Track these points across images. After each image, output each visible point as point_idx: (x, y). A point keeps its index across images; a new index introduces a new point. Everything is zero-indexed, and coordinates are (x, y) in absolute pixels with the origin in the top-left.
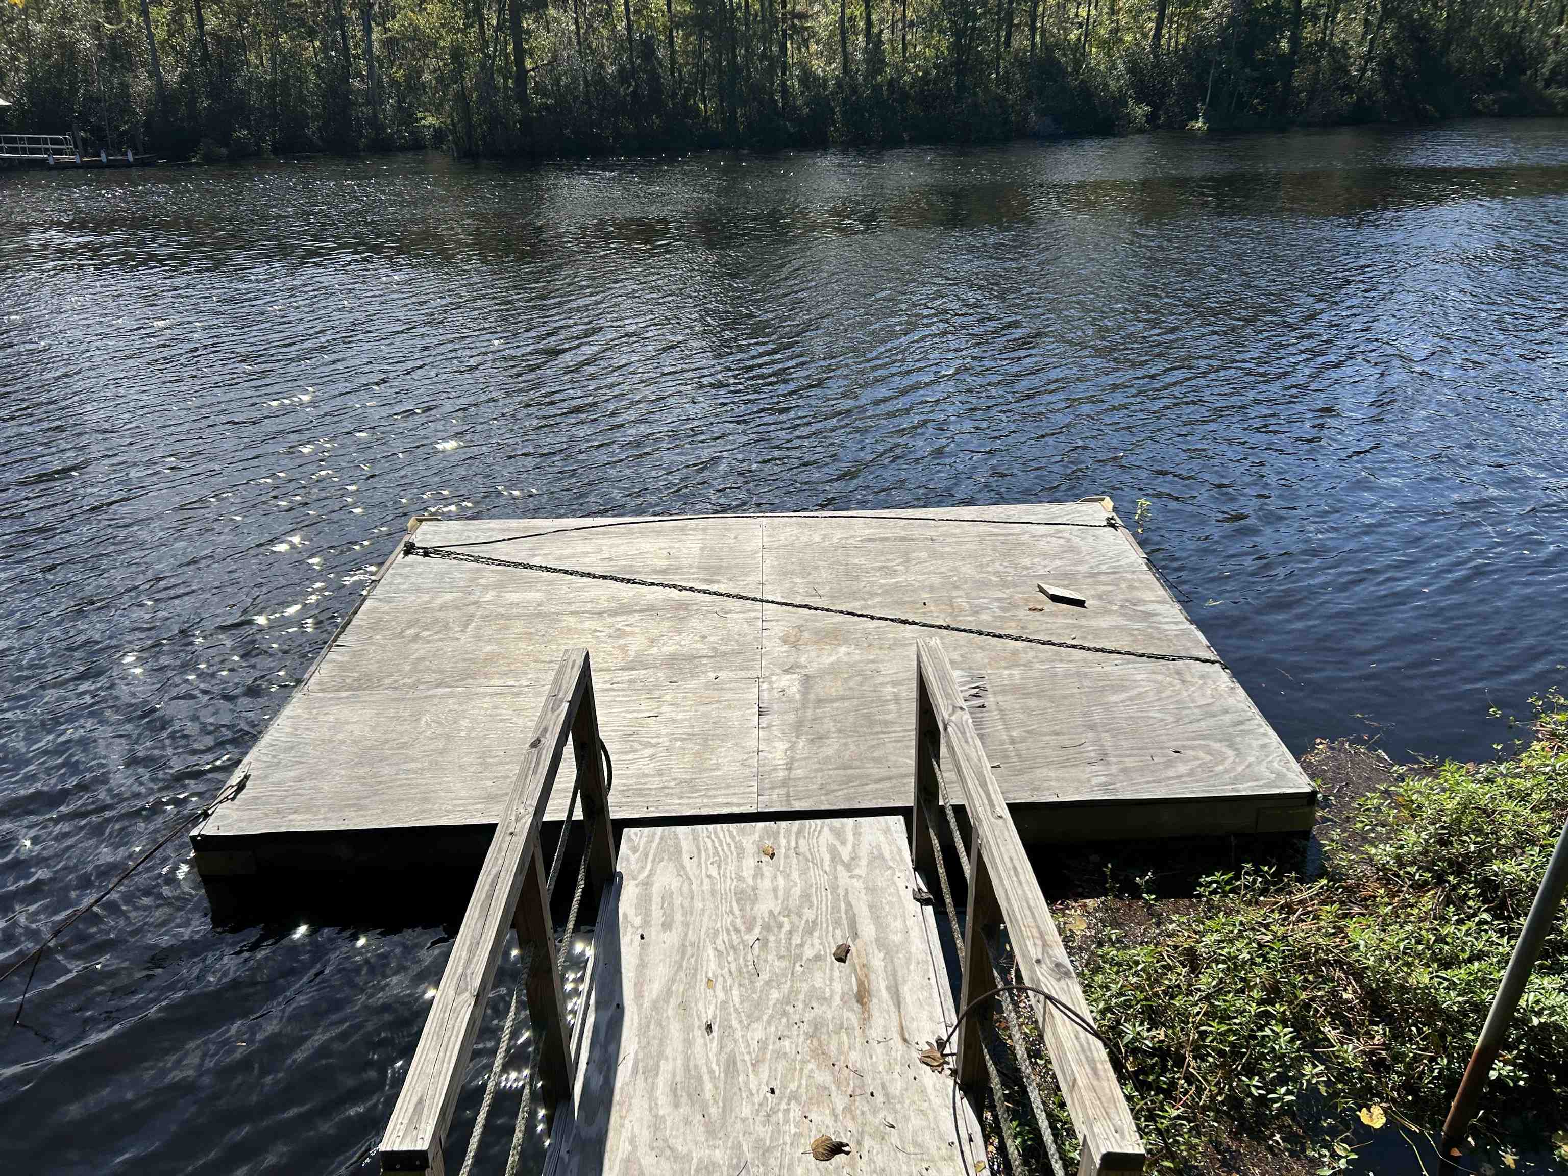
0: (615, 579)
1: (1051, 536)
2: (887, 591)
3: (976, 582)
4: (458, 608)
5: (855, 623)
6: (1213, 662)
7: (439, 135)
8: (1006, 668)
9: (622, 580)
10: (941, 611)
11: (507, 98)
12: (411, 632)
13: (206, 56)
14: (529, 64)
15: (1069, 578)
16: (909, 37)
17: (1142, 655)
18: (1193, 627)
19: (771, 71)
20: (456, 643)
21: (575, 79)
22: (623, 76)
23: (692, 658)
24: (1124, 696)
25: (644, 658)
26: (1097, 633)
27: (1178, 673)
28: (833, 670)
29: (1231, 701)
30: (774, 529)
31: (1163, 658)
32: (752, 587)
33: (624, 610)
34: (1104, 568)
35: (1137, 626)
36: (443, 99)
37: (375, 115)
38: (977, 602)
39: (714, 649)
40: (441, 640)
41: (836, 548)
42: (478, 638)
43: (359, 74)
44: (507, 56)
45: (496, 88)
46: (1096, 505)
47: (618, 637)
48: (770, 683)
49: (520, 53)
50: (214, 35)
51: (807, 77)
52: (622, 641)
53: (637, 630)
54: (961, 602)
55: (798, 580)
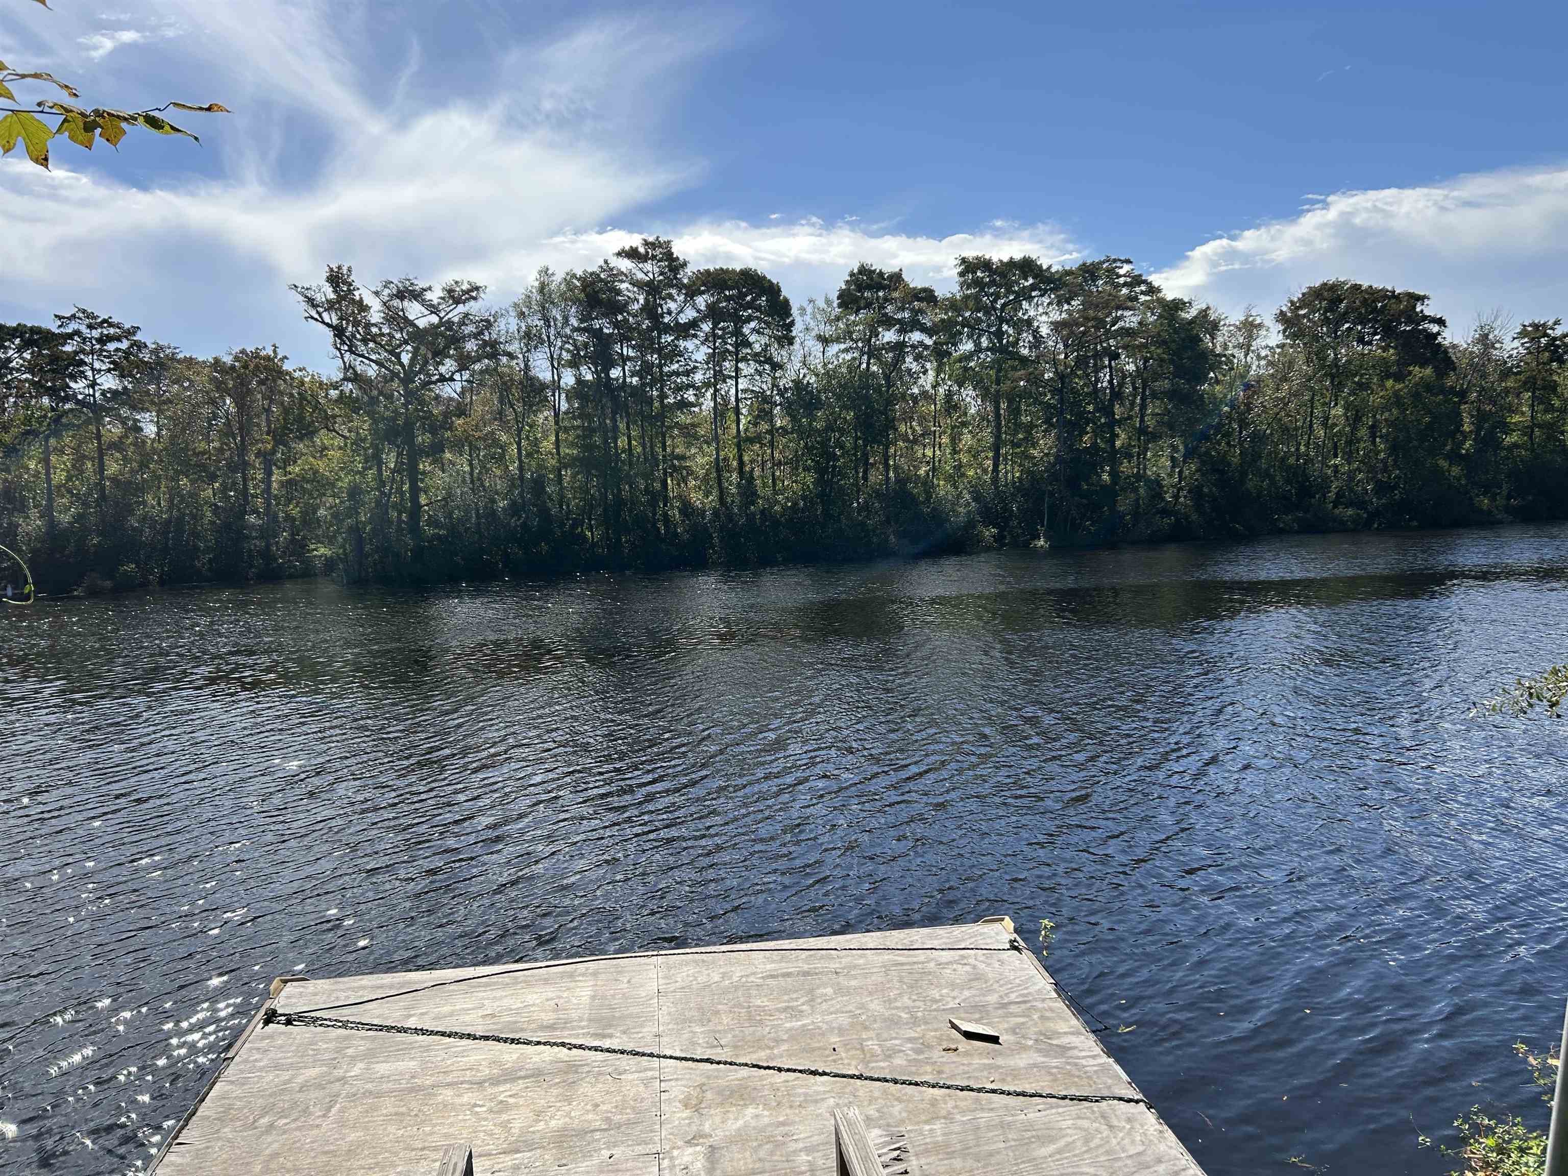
0: (498, 1039)
1: (956, 962)
2: (795, 1036)
3: (885, 1020)
4: (321, 1087)
5: (761, 1078)
6: (1137, 1102)
7: (330, 564)
8: (927, 1122)
9: (505, 1041)
10: (853, 1057)
11: (399, 530)
12: (264, 1121)
13: (103, 497)
14: (423, 500)
15: (979, 1010)
16: (778, 473)
17: (1064, 1098)
18: (1111, 1060)
19: (653, 503)
20: (315, 1132)
21: (467, 512)
22: (515, 509)
23: (583, 1133)
24: (1052, 1148)
25: (529, 1137)
26: (1015, 1073)
27: (1104, 1117)
28: (740, 1139)
29: (1162, 1147)
30: (669, 968)
31: (1086, 1099)
32: (649, 1039)
33: (508, 1076)
34: (1013, 997)
35: (1055, 1062)
36: (338, 531)
37: (268, 546)
38: (888, 1044)
39: (608, 1120)
40: (298, 1129)
41: (737, 988)
42: (342, 1123)
43: (255, 511)
44: (402, 493)
45: (390, 522)
46: (996, 925)
47: (500, 1112)
48: (672, 1158)
49: (415, 491)
50: (114, 480)
51: (687, 509)
52: (505, 1117)
53: (521, 1101)
54: (872, 1045)
55: (698, 1029)
